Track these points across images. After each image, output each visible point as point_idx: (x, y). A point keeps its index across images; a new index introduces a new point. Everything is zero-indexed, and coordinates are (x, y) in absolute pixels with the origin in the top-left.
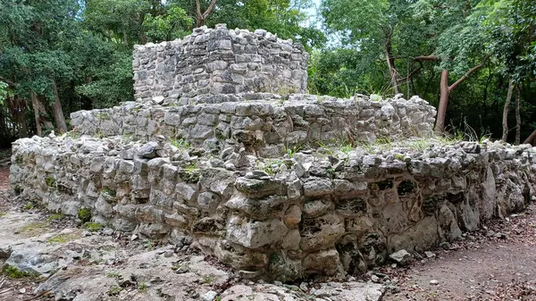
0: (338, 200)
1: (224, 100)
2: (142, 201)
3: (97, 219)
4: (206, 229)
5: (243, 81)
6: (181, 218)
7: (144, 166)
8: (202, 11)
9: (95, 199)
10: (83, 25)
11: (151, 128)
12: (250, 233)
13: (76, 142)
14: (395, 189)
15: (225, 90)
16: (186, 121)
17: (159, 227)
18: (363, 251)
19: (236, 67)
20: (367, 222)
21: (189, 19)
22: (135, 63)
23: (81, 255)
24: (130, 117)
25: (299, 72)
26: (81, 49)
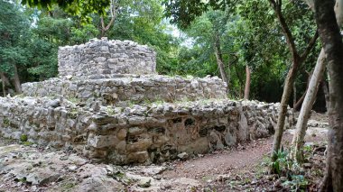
0: (149, 127)
1: (102, 78)
2: (52, 129)
3: (30, 140)
4: (79, 141)
5: (116, 67)
6: (69, 137)
7: (53, 111)
8: (106, 25)
9: (29, 130)
10: (35, 31)
11: (63, 92)
12: (97, 140)
13: (21, 99)
14: (183, 123)
15: (104, 72)
16: (80, 88)
17: (59, 142)
18: (162, 152)
19: (111, 60)
20: (165, 138)
21: (96, 31)
22: (59, 56)
23: (17, 156)
24: (52, 86)
25: (150, 62)
26: (32, 46)
